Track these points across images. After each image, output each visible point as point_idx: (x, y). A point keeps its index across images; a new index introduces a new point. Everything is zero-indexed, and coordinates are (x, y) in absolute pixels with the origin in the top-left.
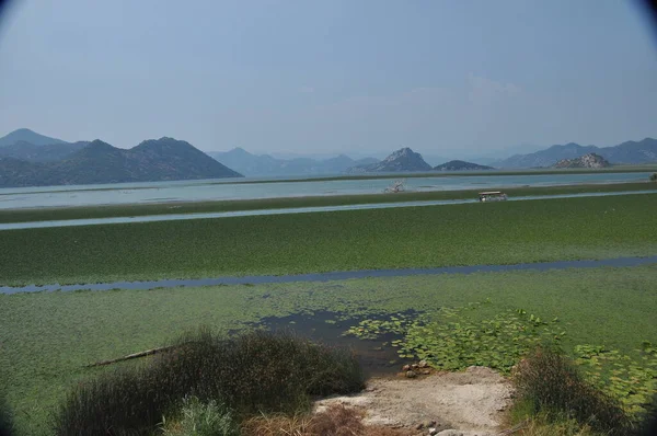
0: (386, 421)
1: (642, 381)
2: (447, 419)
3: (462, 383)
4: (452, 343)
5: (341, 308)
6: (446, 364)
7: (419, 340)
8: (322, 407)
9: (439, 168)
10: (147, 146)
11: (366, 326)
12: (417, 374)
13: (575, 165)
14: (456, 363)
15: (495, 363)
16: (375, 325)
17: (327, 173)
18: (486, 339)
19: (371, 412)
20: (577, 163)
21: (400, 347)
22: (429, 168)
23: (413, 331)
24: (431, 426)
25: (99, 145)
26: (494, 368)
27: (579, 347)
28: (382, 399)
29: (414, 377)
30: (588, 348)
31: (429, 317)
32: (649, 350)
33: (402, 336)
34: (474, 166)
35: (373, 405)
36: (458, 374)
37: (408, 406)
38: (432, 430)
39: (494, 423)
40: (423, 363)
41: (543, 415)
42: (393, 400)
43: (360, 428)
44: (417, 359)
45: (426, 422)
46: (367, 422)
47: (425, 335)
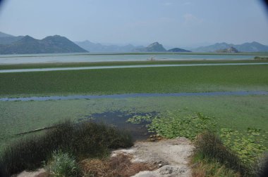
0: (141, 161)
1: (246, 144)
2: (166, 160)
3: (174, 145)
4: (170, 126)
5: (125, 110)
6: (168, 135)
7: (157, 124)
8: (114, 154)
9: (169, 51)
10: (49, 38)
11: (135, 118)
12: (155, 140)
13: (224, 52)
14: (172, 135)
15: (188, 135)
16: (139, 118)
17: (123, 51)
18: (185, 125)
19: (135, 156)
20: (225, 51)
21: (149, 127)
22: (165, 51)
23: (155, 120)
24: (160, 163)
25: (28, 38)
26: (187, 137)
27: (222, 129)
28: (140, 151)
29: (154, 141)
30: (226, 130)
31: (162, 115)
32: (250, 131)
33: (150, 123)
34: (184, 50)
35: (136, 153)
36: (172, 140)
37: (151, 154)
38: (160, 165)
39: (186, 162)
40: (158, 135)
41: (206, 160)
42: (145, 151)
43: (130, 164)
44: (156, 133)
45: (158, 162)
46: (133, 161)
47: (159, 122)
